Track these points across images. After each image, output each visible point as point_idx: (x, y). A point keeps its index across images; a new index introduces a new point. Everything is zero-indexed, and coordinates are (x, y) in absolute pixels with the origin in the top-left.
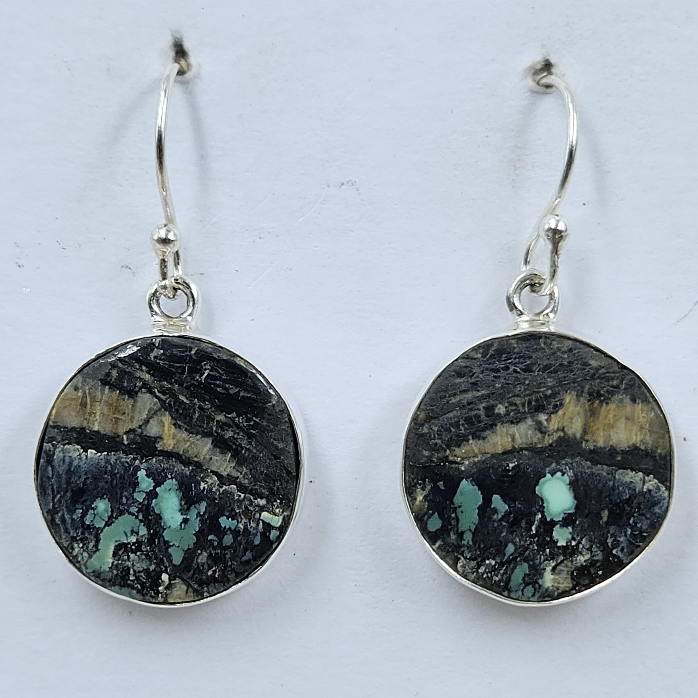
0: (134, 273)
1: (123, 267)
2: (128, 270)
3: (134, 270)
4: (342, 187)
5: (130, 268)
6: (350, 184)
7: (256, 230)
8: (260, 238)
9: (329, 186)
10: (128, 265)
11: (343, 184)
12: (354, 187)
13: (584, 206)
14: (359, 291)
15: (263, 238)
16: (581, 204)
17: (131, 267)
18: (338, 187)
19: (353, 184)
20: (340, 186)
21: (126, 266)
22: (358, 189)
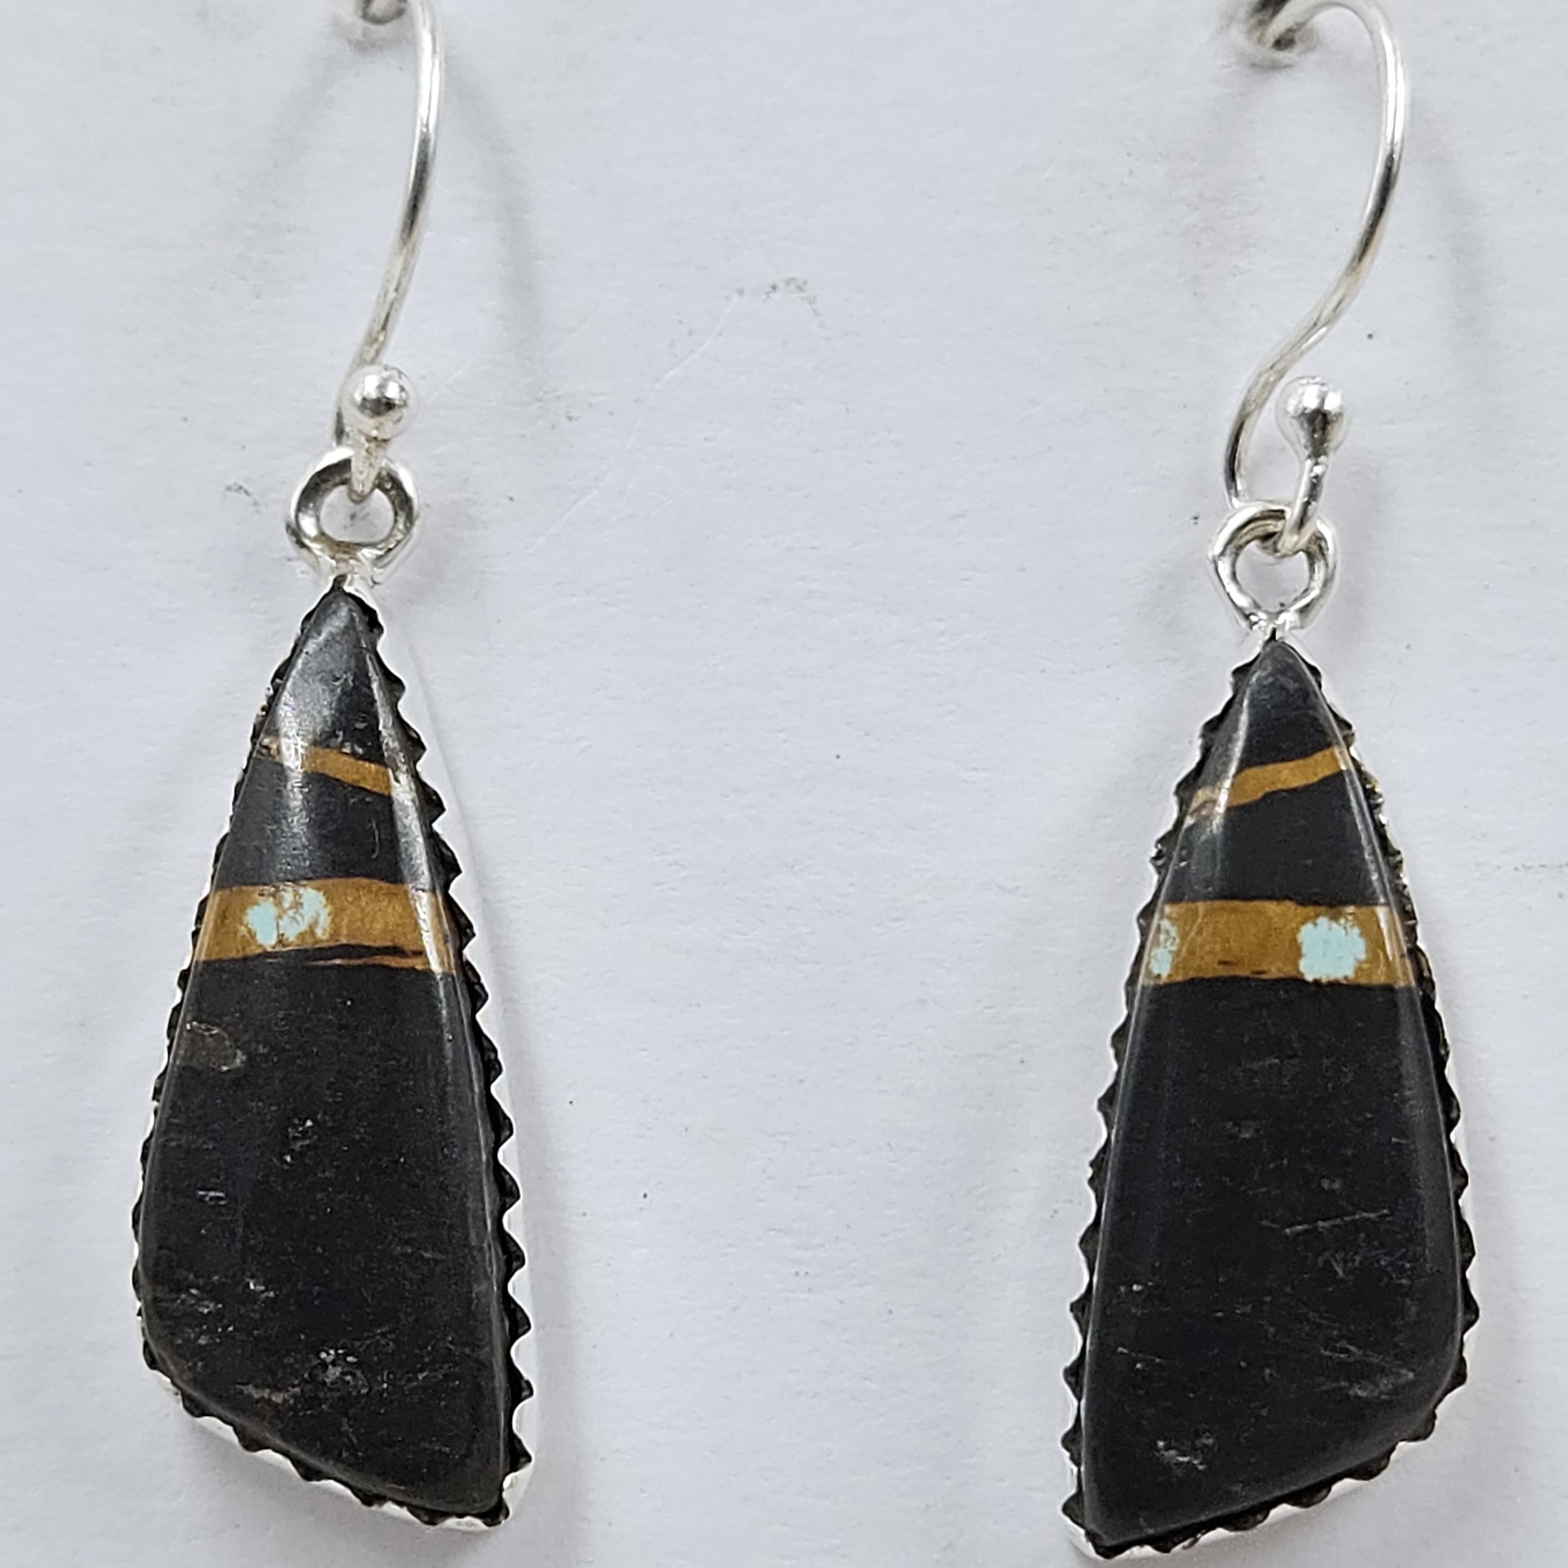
0: (254, 503)
1: (229, 489)
2: (242, 495)
3: (254, 496)
4: (776, 296)
5: (246, 492)
6: (793, 287)
7: (558, 398)
8: (570, 418)
9: (741, 292)
10: (241, 483)
11: (774, 288)
12: (799, 294)
13: (1370, 342)
15: (577, 419)
16: (1365, 336)
17: (250, 490)
18: (764, 296)
19: (799, 288)
20: (768, 294)
21: (237, 487)
22: (812, 301)
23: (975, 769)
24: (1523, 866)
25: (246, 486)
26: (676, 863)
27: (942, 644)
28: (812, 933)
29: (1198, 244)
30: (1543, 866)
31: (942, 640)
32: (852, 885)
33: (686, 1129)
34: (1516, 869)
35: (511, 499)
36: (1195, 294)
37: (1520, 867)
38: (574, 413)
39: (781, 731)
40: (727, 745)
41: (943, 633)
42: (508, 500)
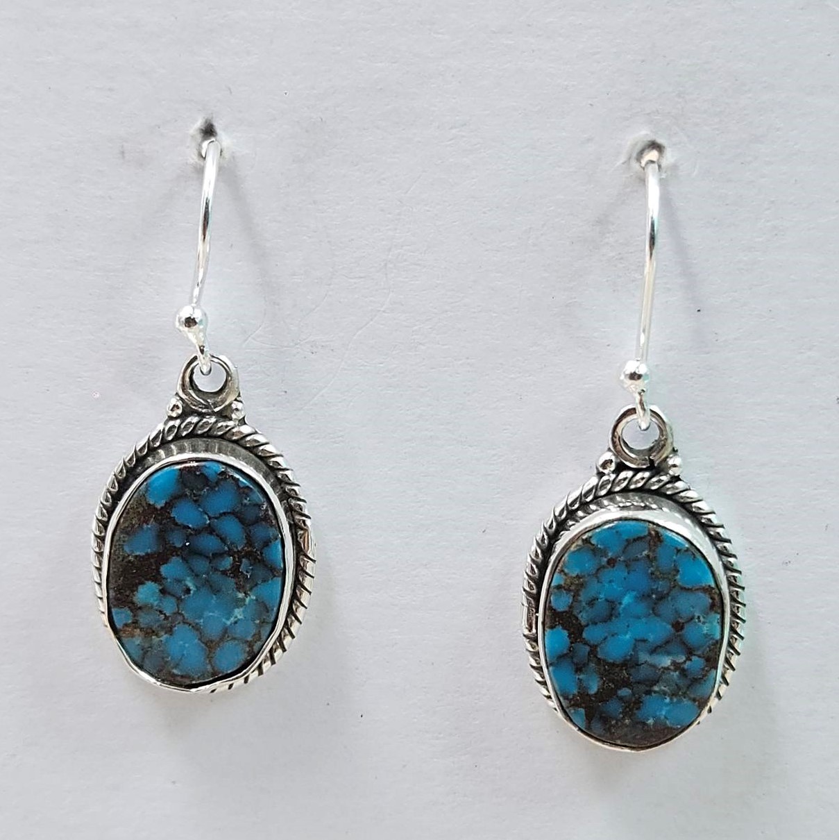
23: (512, 519)
26: (371, 564)
27: (495, 460)
29: (616, 266)
31: (495, 458)
32: (454, 574)
35: (286, 392)
36: (614, 291)
38: (315, 350)
39: (419, 502)
40: (393, 509)
41: (494, 455)
42: (283, 393)
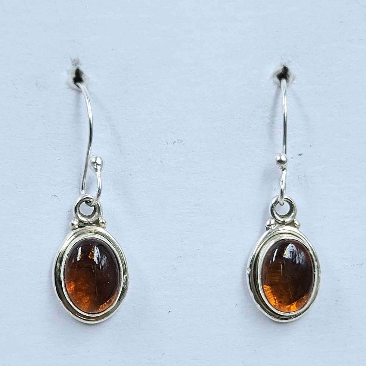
0: (59, 199)
1: (53, 196)
2: (56, 197)
3: (59, 197)
4: (175, 143)
5: (57, 197)
6: (179, 142)
9: (167, 143)
11: (175, 142)
12: (181, 143)
13: (311, 147)
14: (189, 202)
15: (132, 175)
17: (57, 196)
18: (173, 144)
19: (181, 142)
20: (174, 143)
21: (54, 195)
22: (184, 145)
24: (353, 265)
25: (57, 195)
28: (196, 291)
30: (358, 265)
33: (171, 338)
34: (352, 266)
37: (352, 265)
